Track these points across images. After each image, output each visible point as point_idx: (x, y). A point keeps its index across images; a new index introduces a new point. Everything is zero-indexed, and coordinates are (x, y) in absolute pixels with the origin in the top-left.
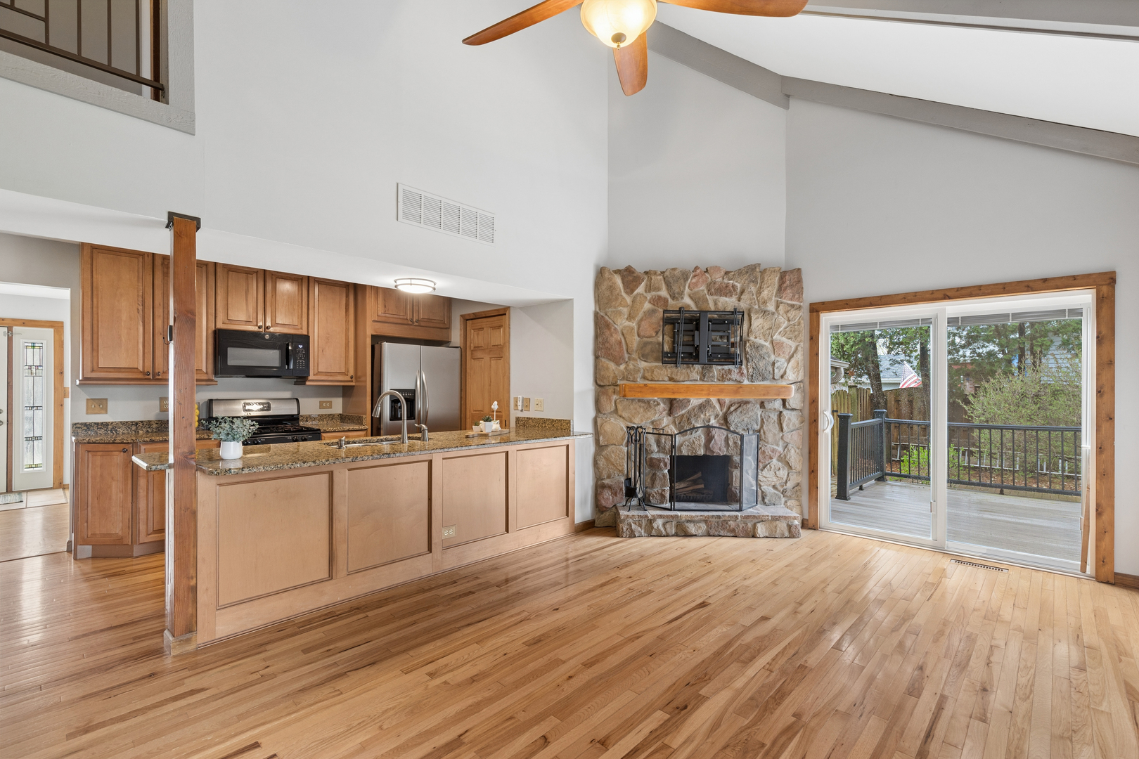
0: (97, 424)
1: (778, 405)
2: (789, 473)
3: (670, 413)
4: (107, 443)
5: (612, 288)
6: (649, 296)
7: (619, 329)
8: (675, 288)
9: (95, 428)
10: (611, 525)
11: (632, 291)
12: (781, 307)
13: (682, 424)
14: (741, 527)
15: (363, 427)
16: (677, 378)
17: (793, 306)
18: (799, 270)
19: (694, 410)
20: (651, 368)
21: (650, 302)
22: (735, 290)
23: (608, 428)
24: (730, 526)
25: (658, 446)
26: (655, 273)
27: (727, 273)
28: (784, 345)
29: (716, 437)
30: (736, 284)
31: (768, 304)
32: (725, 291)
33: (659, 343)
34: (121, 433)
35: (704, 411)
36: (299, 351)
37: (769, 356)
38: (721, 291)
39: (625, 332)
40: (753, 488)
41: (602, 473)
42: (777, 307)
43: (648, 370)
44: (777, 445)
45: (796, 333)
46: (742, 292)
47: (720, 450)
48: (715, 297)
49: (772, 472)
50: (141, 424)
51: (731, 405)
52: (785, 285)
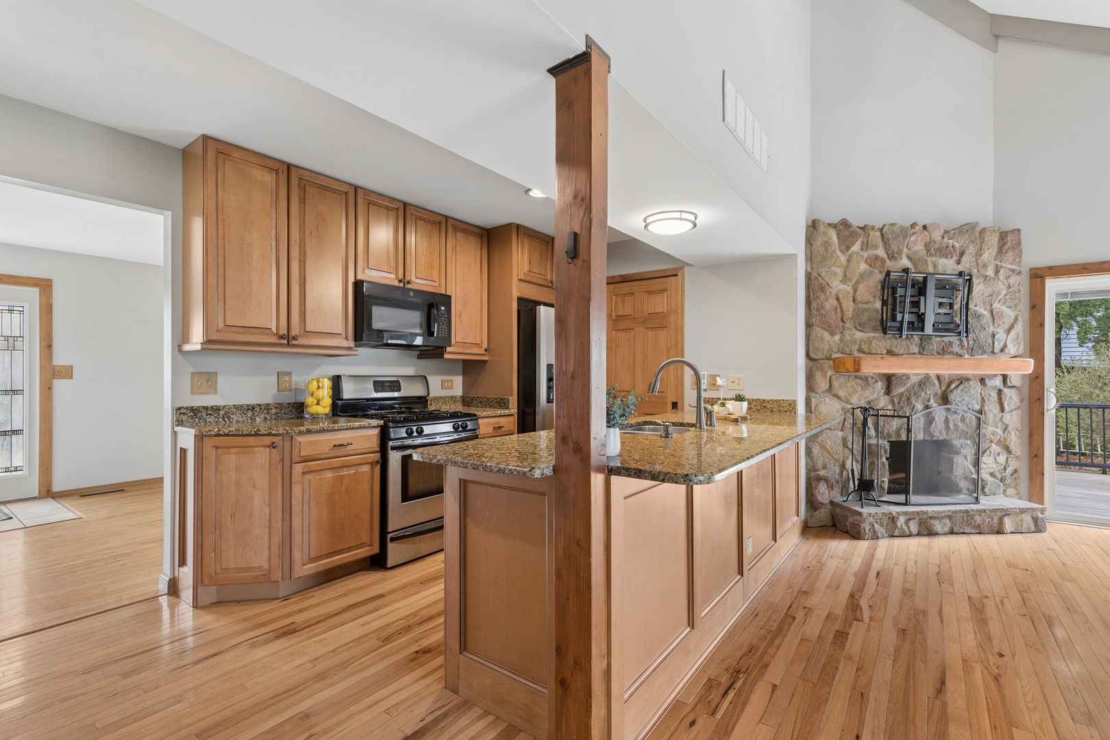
0: (206, 408)
1: (998, 382)
2: (1007, 459)
3: (888, 391)
4: (246, 435)
5: (827, 244)
6: (865, 255)
7: (834, 291)
8: (894, 247)
9: (204, 414)
10: (826, 524)
11: (848, 248)
12: (1002, 272)
13: (901, 404)
14: (987, 522)
15: (507, 412)
16: (896, 351)
17: (1013, 271)
18: (1019, 230)
19: (914, 388)
20: (868, 338)
21: (866, 262)
22: (955, 251)
23: (823, 409)
24: (975, 521)
25: (877, 430)
26: (873, 228)
27: (946, 232)
28: (1004, 315)
29: (936, 419)
30: (956, 244)
31: (988, 268)
32: (944, 252)
33: (877, 311)
34: (234, 421)
35: (924, 389)
36: (442, 314)
37: (989, 327)
38: (941, 251)
39: (840, 296)
40: (973, 476)
41: (817, 463)
42: (997, 271)
43: (865, 341)
44: (996, 427)
45: (1017, 301)
46: (962, 254)
47: (940, 433)
48: (934, 259)
49: (992, 458)
50: (258, 409)
51: (951, 382)
52: (1006, 247)
